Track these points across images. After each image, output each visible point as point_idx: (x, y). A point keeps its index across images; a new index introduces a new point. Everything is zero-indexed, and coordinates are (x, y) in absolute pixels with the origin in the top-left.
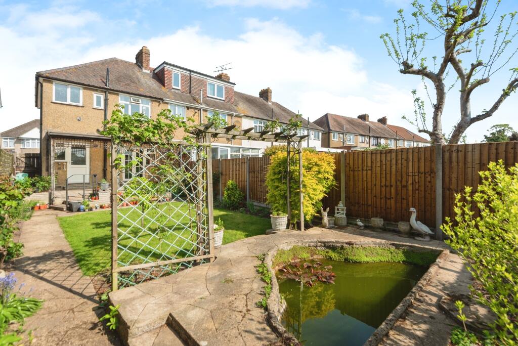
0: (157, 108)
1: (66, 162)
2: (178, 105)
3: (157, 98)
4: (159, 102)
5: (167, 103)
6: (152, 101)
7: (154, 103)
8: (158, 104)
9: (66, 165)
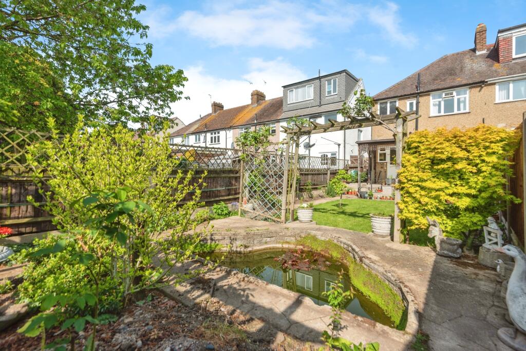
0: (478, 94)
1: (386, 163)
2: (514, 81)
3: (476, 83)
4: (481, 86)
5: (494, 84)
6: (470, 88)
7: (473, 90)
8: (478, 89)
9: (386, 165)
